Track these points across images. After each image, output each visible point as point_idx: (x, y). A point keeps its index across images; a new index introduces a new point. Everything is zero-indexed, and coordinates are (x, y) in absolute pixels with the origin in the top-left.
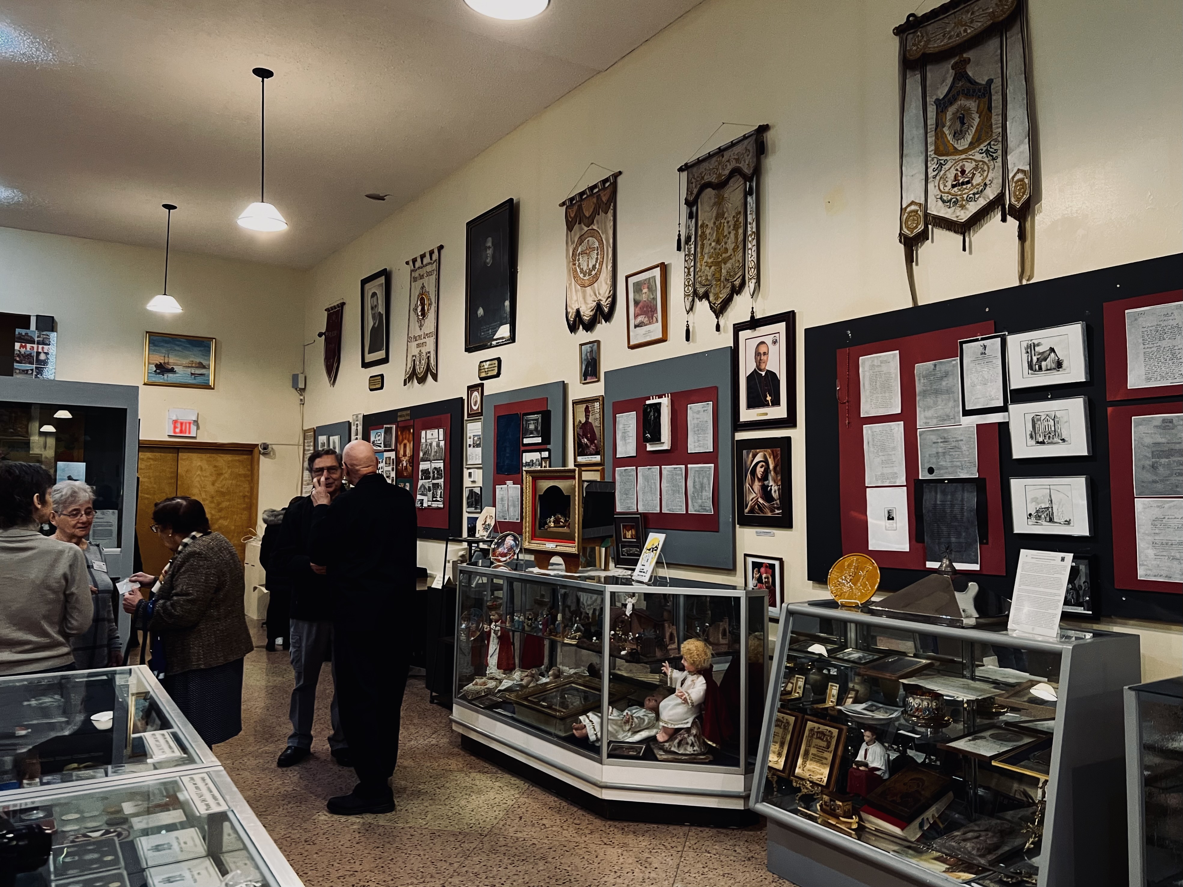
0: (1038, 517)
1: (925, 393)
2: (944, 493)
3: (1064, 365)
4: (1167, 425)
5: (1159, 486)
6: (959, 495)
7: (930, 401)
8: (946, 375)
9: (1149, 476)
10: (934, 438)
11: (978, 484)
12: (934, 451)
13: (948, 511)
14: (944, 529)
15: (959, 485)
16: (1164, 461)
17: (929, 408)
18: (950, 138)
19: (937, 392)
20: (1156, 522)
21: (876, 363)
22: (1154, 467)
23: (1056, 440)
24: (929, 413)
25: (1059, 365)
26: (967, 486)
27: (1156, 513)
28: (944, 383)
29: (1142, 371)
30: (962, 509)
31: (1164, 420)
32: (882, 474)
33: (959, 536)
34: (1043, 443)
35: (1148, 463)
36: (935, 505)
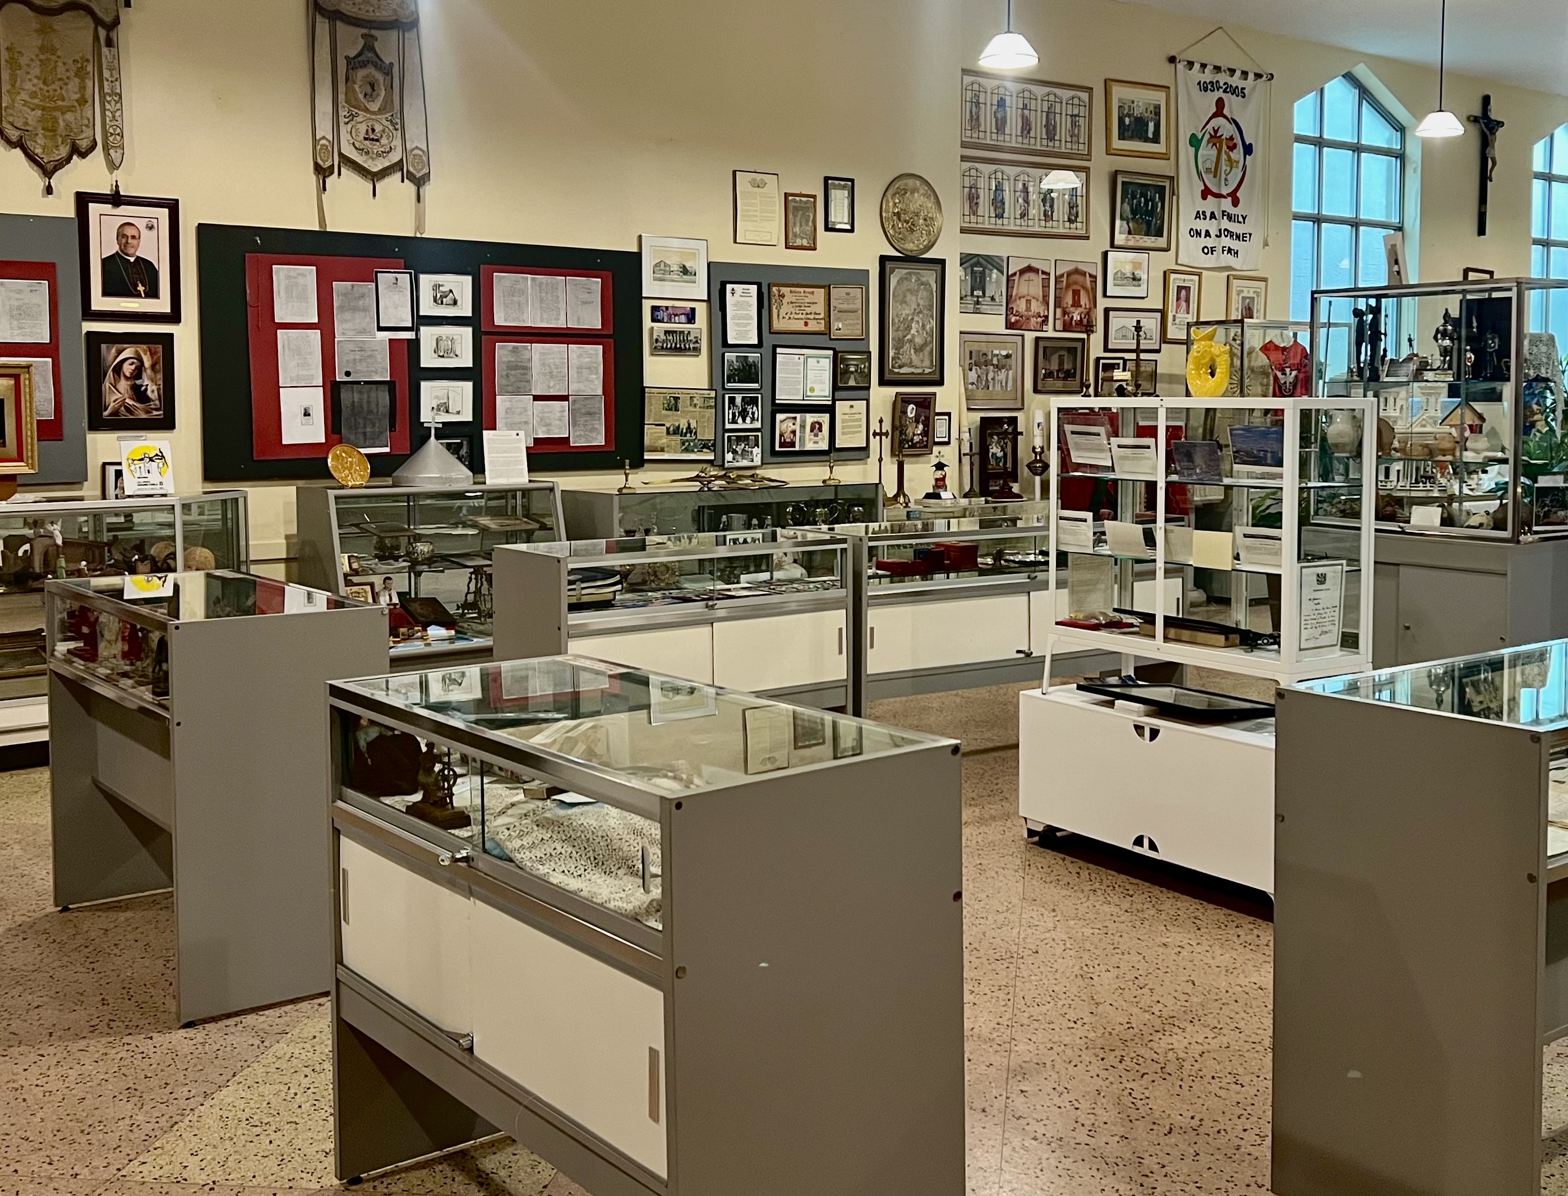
0: (439, 410)
1: (341, 308)
2: (361, 392)
3: (459, 303)
4: (515, 350)
5: (510, 389)
6: (373, 394)
7: (347, 315)
8: (363, 296)
9: (504, 382)
10: (351, 347)
11: (390, 385)
12: (352, 357)
13: (365, 406)
14: (361, 421)
15: (374, 386)
16: (513, 372)
17: (346, 321)
18: (361, 96)
19: (355, 309)
20: (508, 411)
21: (292, 274)
22: (507, 376)
23: (452, 355)
24: (346, 326)
25: (455, 302)
26: (381, 387)
27: (508, 404)
28: (361, 303)
29: (503, 315)
30: (377, 405)
31: (514, 347)
32: (298, 376)
33: (374, 425)
34: (443, 356)
35: (505, 373)
36: (353, 402)
